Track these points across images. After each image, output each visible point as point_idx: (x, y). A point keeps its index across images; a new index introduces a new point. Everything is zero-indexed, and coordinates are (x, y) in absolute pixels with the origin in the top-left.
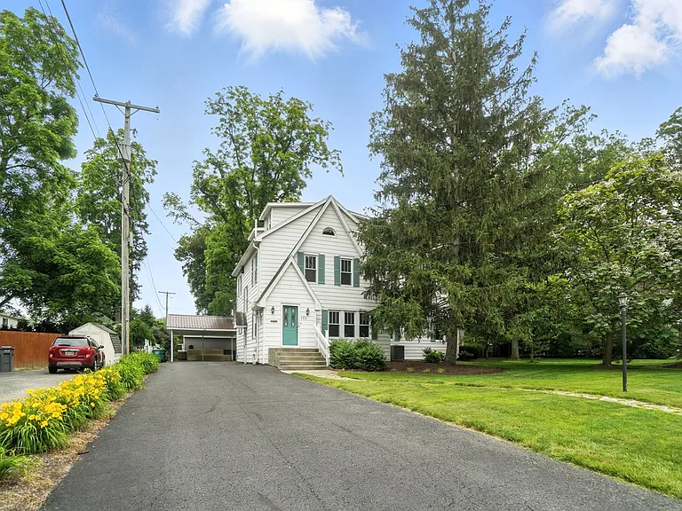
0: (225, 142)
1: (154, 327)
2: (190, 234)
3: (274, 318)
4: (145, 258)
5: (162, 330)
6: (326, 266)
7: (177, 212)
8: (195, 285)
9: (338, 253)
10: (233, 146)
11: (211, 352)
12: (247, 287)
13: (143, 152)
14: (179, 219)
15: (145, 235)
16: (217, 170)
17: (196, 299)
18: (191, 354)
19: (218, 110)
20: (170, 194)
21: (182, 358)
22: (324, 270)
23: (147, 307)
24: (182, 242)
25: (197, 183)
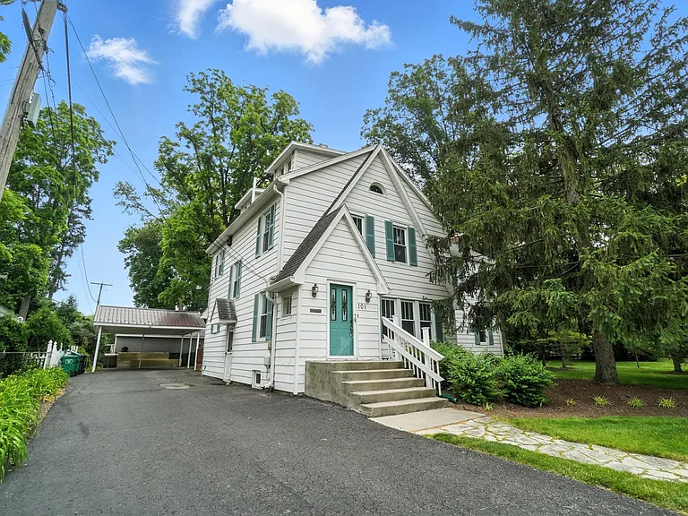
0: (202, 122)
1: (76, 324)
2: (140, 226)
3: (316, 304)
4: (79, 245)
5: (87, 327)
6: (376, 233)
7: (128, 202)
8: (136, 279)
9: (390, 218)
10: (211, 126)
11: (151, 356)
12: (239, 263)
13: (99, 131)
14: (129, 209)
15: (84, 221)
16: (191, 145)
17: (135, 294)
18: (123, 358)
19: (199, 89)
20: (124, 183)
21: (110, 364)
22: (373, 238)
23: (71, 298)
24: (129, 233)
25: (162, 158)
